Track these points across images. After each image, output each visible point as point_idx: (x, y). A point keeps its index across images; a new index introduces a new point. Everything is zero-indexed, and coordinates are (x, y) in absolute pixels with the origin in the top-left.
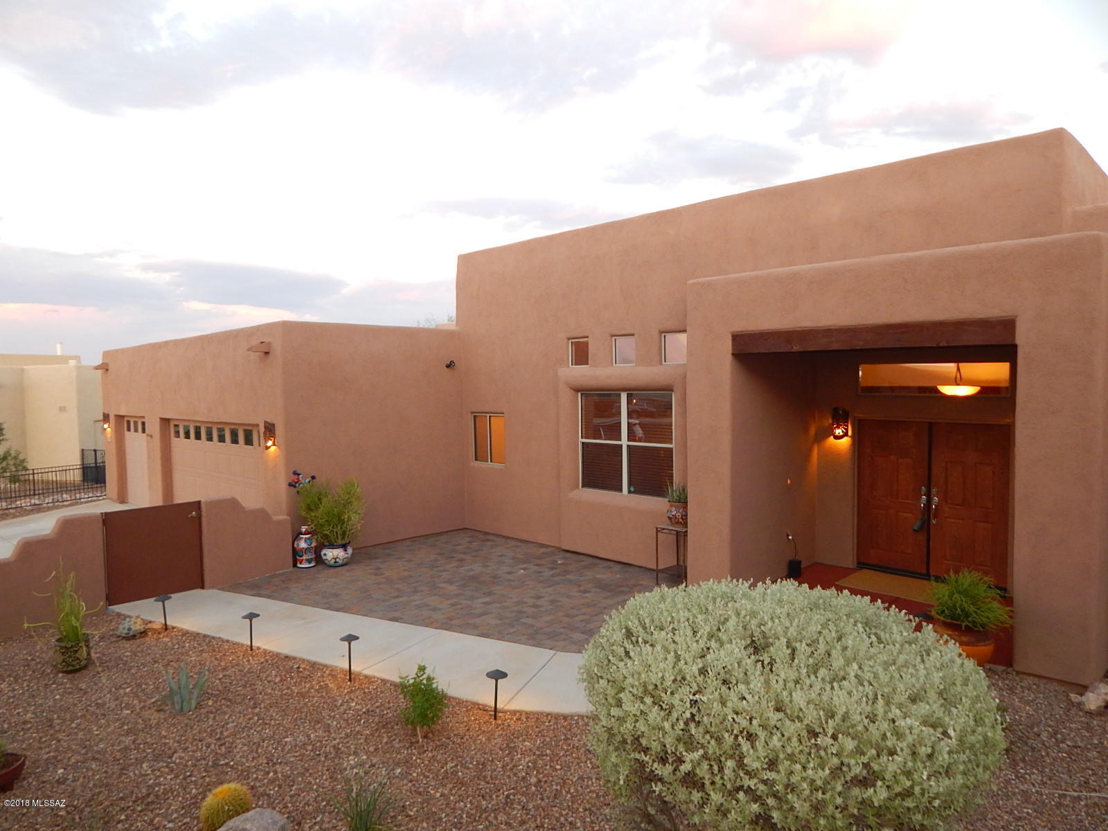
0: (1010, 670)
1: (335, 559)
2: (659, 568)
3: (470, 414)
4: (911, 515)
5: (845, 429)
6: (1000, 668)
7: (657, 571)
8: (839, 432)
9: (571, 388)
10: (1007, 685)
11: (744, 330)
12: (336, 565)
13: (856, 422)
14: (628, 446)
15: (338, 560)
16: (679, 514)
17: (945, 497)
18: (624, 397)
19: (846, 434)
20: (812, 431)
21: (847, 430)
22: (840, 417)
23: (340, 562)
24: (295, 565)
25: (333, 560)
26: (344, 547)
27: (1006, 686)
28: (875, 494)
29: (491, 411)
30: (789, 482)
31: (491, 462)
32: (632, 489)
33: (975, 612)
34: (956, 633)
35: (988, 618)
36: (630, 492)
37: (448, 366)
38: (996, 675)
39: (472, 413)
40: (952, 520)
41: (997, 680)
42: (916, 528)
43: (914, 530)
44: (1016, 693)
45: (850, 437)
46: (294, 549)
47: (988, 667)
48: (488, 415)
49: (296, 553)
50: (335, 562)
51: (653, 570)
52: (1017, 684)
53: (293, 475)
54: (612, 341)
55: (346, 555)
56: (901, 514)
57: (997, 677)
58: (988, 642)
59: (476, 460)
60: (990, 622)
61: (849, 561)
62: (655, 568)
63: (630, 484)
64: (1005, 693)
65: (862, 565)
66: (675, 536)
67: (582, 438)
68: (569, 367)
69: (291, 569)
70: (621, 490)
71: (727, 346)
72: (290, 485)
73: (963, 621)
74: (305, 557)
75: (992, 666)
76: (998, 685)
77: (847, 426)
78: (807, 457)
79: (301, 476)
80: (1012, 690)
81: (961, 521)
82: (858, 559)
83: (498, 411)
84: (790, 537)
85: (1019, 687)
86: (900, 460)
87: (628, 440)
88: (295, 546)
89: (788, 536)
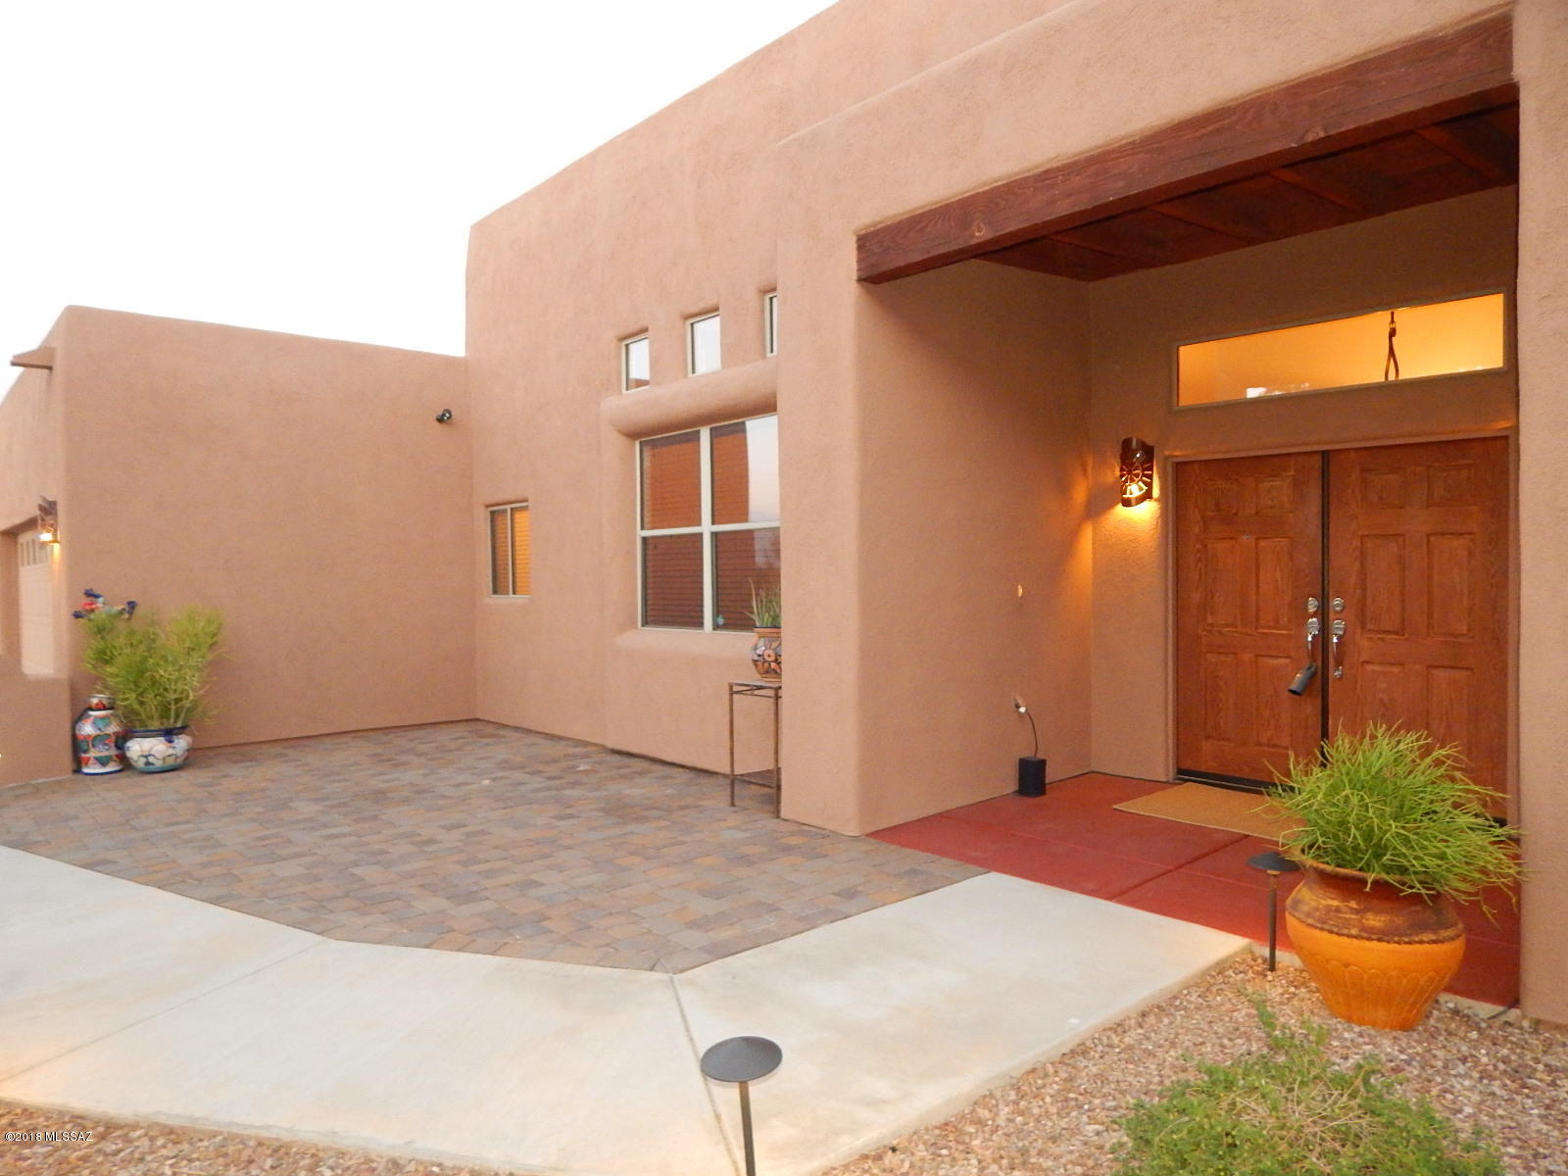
0: (1513, 1014)
1: (146, 757)
2: (738, 771)
3: (482, 508)
4: (1287, 661)
5: (1144, 482)
6: (1484, 1009)
7: (734, 780)
8: (1135, 490)
9: (619, 431)
10: (1505, 1061)
11: (878, 219)
12: (150, 771)
13: (1170, 469)
14: (715, 535)
15: (151, 759)
16: (770, 652)
17: (1361, 616)
18: (705, 435)
19: (1148, 495)
20: (1080, 494)
21: (1149, 485)
22: (1136, 457)
23: (158, 764)
24: (78, 771)
25: (144, 760)
26: (169, 734)
27: (1502, 1066)
28: (1210, 621)
29: (513, 497)
30: (1021, 591)
31: (514, 593)
32: (721, 621)
33: (1406, 841)
34: (1353, 904)
35: (1442, 857)
36: (716, 627)
37: (440, 420)
38: (1471, 1028)
39: (487, 506)
40: (1376, 668)
41: (1475, 1045)
42: (1294, 687)
43: (1293, 692)
44: (1533, 1088)
45: (1156, 500)
46: (74, 737)
47: (1451, 1005)
48: (508, 507)
49: (77, 746)
50: (148, 763)
51: (724, 776)
52: (1537, 1061)
53: (84, 597)
54: (684, 327)
55: (171, 752)
56: (1266, 660)
57: (1474, 1035)
58: (1444, 934)
59: (495, 592)
60: (1448, 870)
61: (1160, 767)
62: (727, 770)
63: (718, 610)
64: (1496, 1087)
65: (1185, 774)
66: (772, 701)
67: (642, 528)
68: (620, 393)
69: (70, 776)
70: (700, 624)
71: (847, 263)
72: (77, 615)
73: (1368, 867)
74: (93, 753)
75: (1464, 1003)
76: (1477, 1063)
77: (1150, 477)
78: (1067, 546)
79: (101, 600)
80: (1519, 1075)
81: (1395, 670)
82: (1178, 758)
83: (520, 498)
84: (1022, 710)
85: (1541, 1067)
86: (1262, 543)
87: (713, 523)
88: (77, 732)
89: (1018, 707)
